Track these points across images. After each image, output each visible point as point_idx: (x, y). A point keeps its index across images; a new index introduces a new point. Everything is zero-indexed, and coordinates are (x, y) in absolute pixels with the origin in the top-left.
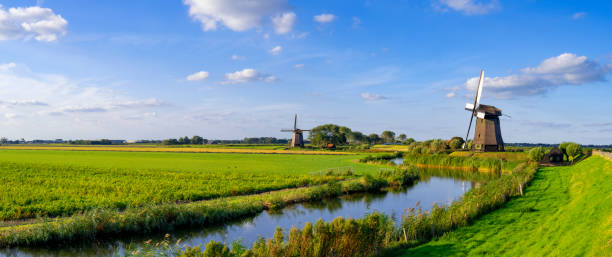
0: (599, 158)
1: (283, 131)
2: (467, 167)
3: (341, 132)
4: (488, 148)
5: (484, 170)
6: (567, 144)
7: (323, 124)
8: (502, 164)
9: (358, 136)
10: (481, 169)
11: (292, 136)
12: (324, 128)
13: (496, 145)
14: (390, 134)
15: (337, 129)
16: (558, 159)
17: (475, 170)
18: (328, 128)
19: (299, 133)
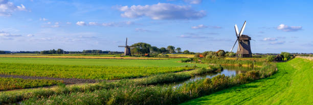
0: (299, 59)
1: (119, 47)
2: (236, 65)
3: (147, 47)
4: (244, 56)
5: (246, 66)
6: (284, 53)
7: (137, 43)
8: (254, 63)
9: (155, 49)
10: (243, 65)
11: (124, 50)
12: (138, 45)
13: (248, 55)
14: (172, 48)
15: (145, 45)
16: (280, 59)
17: (240, 65)
18: (141, 44)
19: (128, 47)
